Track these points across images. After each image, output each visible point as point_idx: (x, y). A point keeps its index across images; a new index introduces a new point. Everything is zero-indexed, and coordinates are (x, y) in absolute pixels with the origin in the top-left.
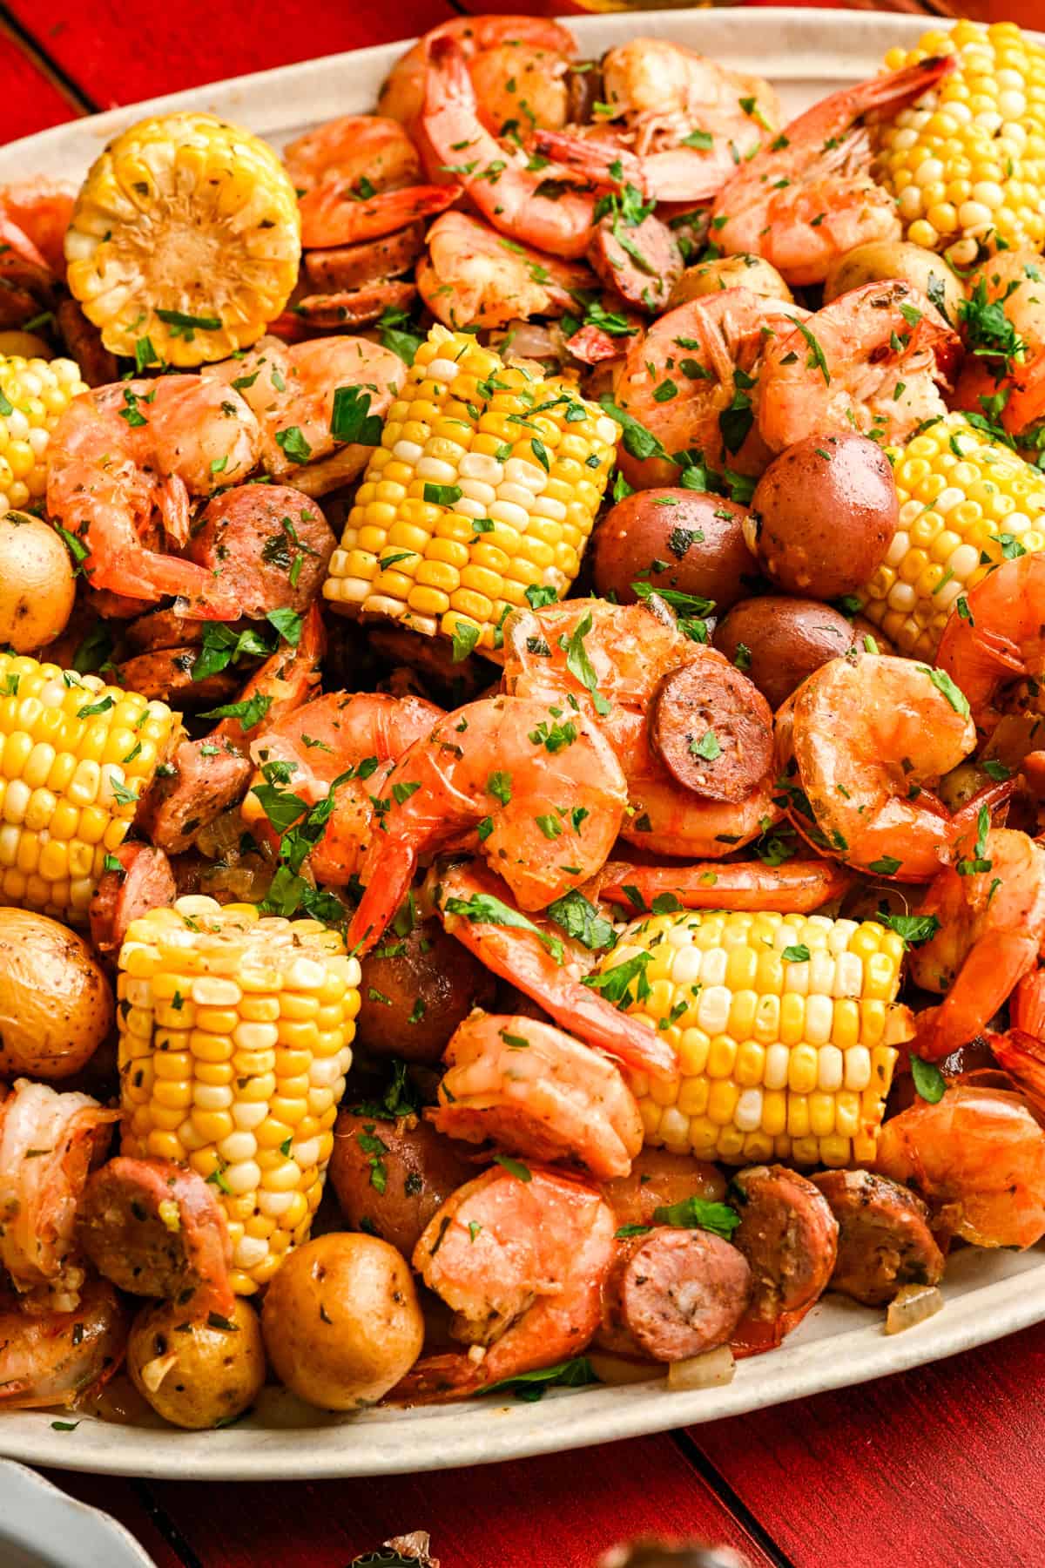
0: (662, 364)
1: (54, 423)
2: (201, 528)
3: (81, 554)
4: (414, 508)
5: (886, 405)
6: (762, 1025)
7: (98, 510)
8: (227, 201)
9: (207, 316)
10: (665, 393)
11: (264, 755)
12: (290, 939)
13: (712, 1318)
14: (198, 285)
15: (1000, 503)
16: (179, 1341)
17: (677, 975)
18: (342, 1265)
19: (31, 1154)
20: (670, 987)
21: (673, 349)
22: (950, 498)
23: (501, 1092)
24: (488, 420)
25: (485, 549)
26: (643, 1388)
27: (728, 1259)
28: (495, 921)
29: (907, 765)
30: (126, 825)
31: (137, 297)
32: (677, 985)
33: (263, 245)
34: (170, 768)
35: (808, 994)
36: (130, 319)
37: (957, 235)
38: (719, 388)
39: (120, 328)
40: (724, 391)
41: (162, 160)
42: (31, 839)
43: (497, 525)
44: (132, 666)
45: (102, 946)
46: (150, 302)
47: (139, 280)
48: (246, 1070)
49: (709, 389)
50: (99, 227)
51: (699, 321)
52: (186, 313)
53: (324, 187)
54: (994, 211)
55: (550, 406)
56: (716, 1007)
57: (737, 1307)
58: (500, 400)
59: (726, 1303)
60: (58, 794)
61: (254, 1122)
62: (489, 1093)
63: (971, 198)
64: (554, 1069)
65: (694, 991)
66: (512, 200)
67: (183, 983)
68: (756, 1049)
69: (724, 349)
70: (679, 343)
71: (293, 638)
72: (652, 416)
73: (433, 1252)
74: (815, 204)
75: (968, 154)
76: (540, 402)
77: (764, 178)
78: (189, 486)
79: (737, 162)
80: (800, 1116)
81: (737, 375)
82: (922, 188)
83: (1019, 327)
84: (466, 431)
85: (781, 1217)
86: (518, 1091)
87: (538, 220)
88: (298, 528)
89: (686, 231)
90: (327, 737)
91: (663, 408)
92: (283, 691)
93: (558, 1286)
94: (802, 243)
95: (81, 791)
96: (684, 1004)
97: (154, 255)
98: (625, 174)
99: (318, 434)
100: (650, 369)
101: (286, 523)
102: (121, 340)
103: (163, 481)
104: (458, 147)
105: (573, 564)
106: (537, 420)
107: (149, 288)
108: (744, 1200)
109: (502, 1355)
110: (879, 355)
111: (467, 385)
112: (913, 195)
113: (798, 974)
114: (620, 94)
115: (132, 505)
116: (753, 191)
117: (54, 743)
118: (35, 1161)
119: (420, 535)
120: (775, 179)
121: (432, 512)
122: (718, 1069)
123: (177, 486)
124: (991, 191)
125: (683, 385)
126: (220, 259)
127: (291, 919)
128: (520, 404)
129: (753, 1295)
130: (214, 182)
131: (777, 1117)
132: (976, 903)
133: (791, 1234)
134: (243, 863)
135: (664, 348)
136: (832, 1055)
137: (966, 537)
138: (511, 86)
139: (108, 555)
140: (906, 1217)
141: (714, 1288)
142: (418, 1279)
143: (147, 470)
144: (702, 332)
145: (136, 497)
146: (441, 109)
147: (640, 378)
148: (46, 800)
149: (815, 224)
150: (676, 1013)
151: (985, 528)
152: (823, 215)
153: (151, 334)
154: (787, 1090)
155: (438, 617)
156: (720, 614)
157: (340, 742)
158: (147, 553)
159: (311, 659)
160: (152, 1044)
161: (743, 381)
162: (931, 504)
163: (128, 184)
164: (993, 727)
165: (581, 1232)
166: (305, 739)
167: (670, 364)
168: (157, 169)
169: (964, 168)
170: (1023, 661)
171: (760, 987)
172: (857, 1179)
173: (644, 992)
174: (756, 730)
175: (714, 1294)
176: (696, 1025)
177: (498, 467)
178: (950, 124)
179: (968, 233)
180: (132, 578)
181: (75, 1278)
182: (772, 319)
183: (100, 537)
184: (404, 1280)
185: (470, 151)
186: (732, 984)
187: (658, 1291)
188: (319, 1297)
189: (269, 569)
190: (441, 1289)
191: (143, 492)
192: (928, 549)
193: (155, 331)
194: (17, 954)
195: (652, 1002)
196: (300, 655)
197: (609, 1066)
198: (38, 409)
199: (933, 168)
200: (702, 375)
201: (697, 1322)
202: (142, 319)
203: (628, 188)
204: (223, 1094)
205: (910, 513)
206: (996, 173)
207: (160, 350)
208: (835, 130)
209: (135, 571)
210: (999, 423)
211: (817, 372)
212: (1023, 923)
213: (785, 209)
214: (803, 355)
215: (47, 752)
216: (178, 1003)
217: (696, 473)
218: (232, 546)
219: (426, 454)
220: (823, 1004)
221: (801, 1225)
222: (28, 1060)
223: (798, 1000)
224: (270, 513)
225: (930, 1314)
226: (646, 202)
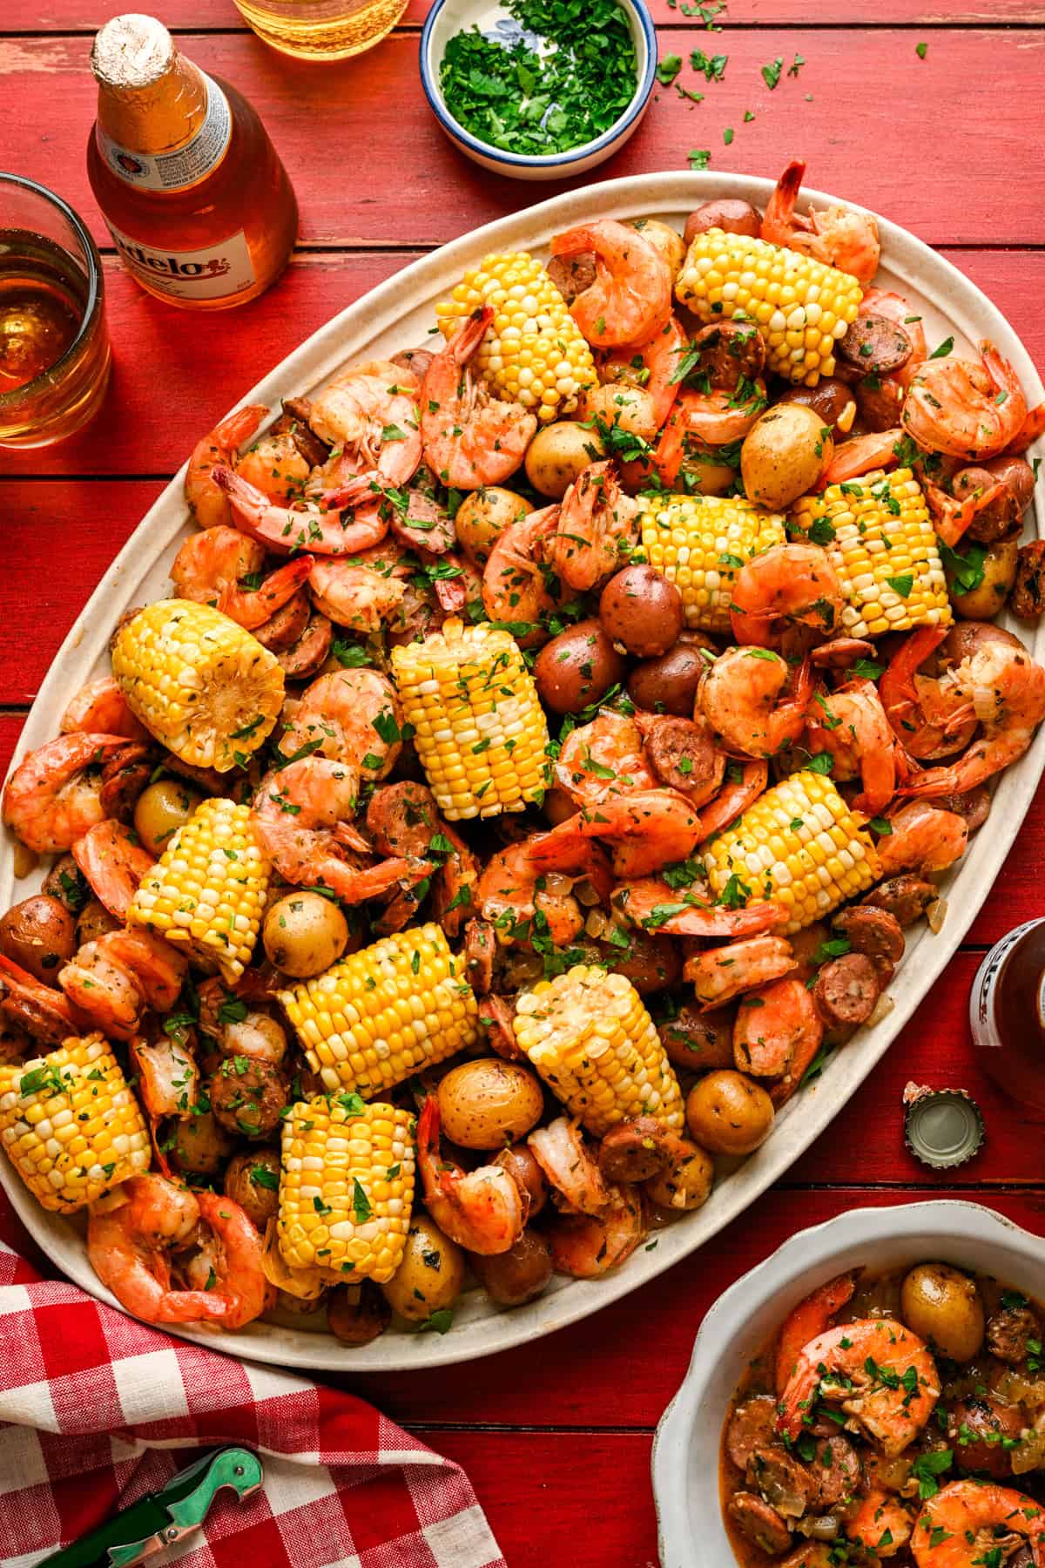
0: (503, 590)
1: (251, 838)
2: (373, 839)
3: (330, 893)
4: (473, 761)
5: (615, 527)
6: (807, 866)
7: (320, 868)
8: (231, 666)
9: (255, 719)
10: (514, 600)
11: (494, 915)
12: (581, 987)
13: (868, 990)
14: (241, 710)
15: (707, 540)
16: (679, 1181)
17: (754, 872)
18: (722, 1100)
19: (573, 1169)
20: (755, 879)
21: (503, 579)
22: (683, 554)
23: (734, 985)
24: (473, 698)
25: (518, 753)
26: (859, 1035)
27: (857, 961)
28: (672, 916)
29: (766, 698)
30: (473, 999)
31: (217, 739)
32: (758, 875)
33: (260, 669)
34: (474, 962)
35: (814, 837)
36: (221, 750)
37: (564, 399)
38: (535, 579)
39: (220, 758)
40: (538, 578)
41: (191, 678)
42: (437, 1039)
43: (514, 738)
44: (386, 918)
45: (513, 1057)
46: (225, 735)
47: (213, 732)
48: (630, 1064)
49: (531, 581)
50: (183, 727)
51: (505, 557)
52: (245, 726)
53: (225, 592)
54: (571, 375)
55: (494, 668)
56: (782, 875)
57: (874, 975)
58: (472, 684)
59: (869, 978)
60: (436, 1011)
61: (645, 1078)
62: (729, 988)
63: (558, 378)
64: (750, 960)
65: (769, 874)
66: (335, 538)
67: (580, 1056)
68: (810, 877)
69: (525, 561)
70: (504, 574)
71: (449, 847)
72: (514, 615)
73: (749, 1061)
74: (488, 437)
75: (536, 356)
76: (489, 671)
77: (445, 434)
78: (346, 821)
79: (416, 428)
80: (846, 886)
81: (540, 568)
82: (529, 387)
83: (634, 431)
84: (468, 710)
85: (867, 929)
86: (744, 980)
87: (355, 540)
88: (411, 799)
89: (422, 483)
90: (509, 884)
91: (518, 607)
92: (469, 877)
93: (803, 1029)
94: (500, 464)
95: (445, 1004)
96: (769, 883)
97: (214, 715)
98: (380, 485)
99: (378, 747)
100: (500, 596)
101: (405, 803)
102: (224, 762)
103: (333, 829)
104: (287, 531)
105: (541, 717)
106: (495, 679)
107: (219, 731)
108: (844, 932)
109: (796, 1071)
110: (598, 509)
111: (451, 689)
112: (526, 394)
113: (803, 832)
114: (333, 438)
115: (329, 851)
116: (444, 446)
117: (413, 992)
118: (577, 1170)
119: (484, 770)
120: (451, 431)
121: (482, 757)
122: (801, 896)
123: (342, 825)
124: (563, 367)
125: (518, 590)
126: (244, 693)
127: (566, 973)
128: (482, 680)
129: (876, 965)
130: (220, 665)
131: (837, 893)
132: (845, 740)
133: (878, 934)
134: (518, 963)
135: (499, 583)
136: (843, 853)
137: (704, 568)
138: (276, 474)
139: (347, 886)
140: (915, 888)
141: (860, 977)
142: (748, 1075)
143: (320, 829)
144: (511, 562)
145: (327, 846)
146: (260, 518)
147: (499, 604)
148: (432, 1019)
149: (498, 448)
150: (769, 888)
151: (710, 558)
152: (497, 442)
153: (235, 748)
154: (834, 881)
155: (521, 798)
156: (626, 687)
157: (518, 880)
158: (367, 872)
159: (467, 852)
160: (581, 1085)
161: (542, 567)
162: (677, 564)
163: (186, 703)
164: (779, 642)
165: (796, 1002)
166: (501, 892)
167: (507, 587)
168: (191, 683)
169: (543, 365)
170: (777, 611)
171: (792, 851)
172: (884, 889)
173: (748, 891)
174: (697, 740)
175: (863, 980)
176: (779, 887)
177: (496, 716)
178: (512, 343)
179: (569, 397)
180: (368, 889)
181: (615, 1192)
182: (535, 528)
183: (334, 879)
184: (746, 1082)
185: (294, 528)
186: (780, 858)
187: (843, 998)
188: (725, 1120)
189: (414, 829)
190: (765, 1074)
191: (327, 840)
192: (691, 585)
193: (236, 746)
194: (488, 1095)
195: (754, 892)
196: (460, 853)
197: (769, 940)
198: (238, 839)
199: (526, 374)
200: (521, 579)
201: (866, 996)
202: (226, 746)
203: (387, 490)
204: (628, 1080)
205: (671, 575)
206: (556, 354)
207: (244, 751)
208: (457, 382)
209: (366, 884)
210: (663, 487)
211: (585, 547)
212: (882, 743)
213: (473, 449)
214: (574, 546)
215: (415, 999)
216: (586, 1065)
217: (554, 624)
218: (395, 834)
219: (455, 732)
220: (824, 837)
221: (880, 927)
222: (525, 1130)
223: (812, 844)
224: (394, 805)
225: (945, 910)
226: (399, 490)
